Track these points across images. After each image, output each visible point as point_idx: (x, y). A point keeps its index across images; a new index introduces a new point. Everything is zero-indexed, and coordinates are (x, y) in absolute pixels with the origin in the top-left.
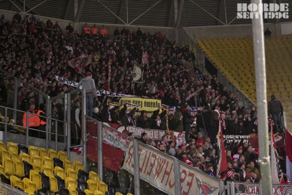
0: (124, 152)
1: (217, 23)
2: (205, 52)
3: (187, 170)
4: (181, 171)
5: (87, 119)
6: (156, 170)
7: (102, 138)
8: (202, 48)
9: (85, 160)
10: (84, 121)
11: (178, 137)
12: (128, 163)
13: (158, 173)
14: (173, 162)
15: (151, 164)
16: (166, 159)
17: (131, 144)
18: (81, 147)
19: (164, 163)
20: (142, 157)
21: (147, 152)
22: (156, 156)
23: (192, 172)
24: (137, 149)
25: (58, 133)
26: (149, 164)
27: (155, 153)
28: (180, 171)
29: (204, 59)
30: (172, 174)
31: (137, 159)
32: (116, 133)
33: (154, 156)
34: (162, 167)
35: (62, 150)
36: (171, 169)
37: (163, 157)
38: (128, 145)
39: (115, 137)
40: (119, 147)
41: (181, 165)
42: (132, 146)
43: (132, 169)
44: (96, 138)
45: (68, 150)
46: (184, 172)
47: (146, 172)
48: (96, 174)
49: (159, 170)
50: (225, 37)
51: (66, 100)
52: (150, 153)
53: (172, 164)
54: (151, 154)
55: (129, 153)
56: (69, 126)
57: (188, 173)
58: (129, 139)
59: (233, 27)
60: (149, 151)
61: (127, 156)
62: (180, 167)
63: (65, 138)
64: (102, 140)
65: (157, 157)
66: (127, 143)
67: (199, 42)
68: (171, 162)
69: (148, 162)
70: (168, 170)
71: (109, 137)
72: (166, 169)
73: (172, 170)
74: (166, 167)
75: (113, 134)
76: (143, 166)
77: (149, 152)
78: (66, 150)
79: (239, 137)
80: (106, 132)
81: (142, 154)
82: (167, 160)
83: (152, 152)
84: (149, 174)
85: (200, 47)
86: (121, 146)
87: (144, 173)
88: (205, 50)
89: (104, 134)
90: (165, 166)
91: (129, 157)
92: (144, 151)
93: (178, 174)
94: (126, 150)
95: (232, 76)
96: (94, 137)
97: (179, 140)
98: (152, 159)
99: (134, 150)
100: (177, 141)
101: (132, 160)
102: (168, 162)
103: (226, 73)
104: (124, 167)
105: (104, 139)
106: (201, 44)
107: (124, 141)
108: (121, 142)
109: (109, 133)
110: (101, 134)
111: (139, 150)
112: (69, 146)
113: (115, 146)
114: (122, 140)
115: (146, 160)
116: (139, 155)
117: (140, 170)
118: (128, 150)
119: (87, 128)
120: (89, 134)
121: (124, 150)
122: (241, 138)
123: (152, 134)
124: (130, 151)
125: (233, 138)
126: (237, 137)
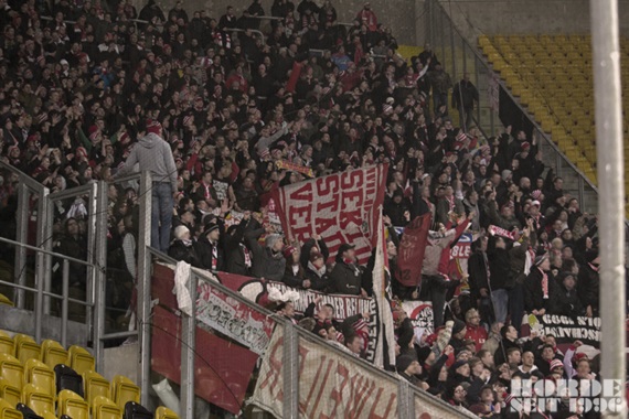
0: (257, 356)
2: (498, 72)
3: (435, 413)
4: (418, 416)
5: (153, 256)
6: (347, 408)
7: (195, 315)
8: (491, 59)
9: (144, 375)
10: (145, 263)
12: (266, 388)
14: (395, 391)
15: (333, 392)
16: (376, 380)
17: (278, 334)
19: (369, 393)
20: (308, 373)
21: (323, 358)
22: (347, 372)
24: (293, 349)
25: (70, 296)
26: (327, 394)
27: (347, 364)
28: (414, 414)
29: (497, 91)
31: (293, 377)
32: (236, 303)
33: (342, 370)
34: (363, 403)
35: (81, 344)
36: (389, 409)
37: (366, 375)
38: (270, 337)
39: (233, 313)
40: (243, 342)
41: (418, 400)
42: (281, 342)
43: (279, 405)
44: (179, 313)
45: (98, 344)
46: (425, 417)
47: (317, 414)
48: (176, 414)
49: (354, 409)
50: (558, 30)
51: (95, 202)
52: (331, 361)
53: (393, 396)
54: (335, 365)
55: (272, 359)
56: (101, 276)
58: (271, 320)
60: (329, 355)
61: (265, 368)
62: (414, 404)
63: (89, 308)
64: (195, 320)
65: (351, 375)
66: (267, 330)
67: (485, 41)
68: (389, 389)
69: (323, 387)
70: (379, 411)
71: (216, 313)
72: (373, 410)
73: (393, 412)
74: (375, 405)
76: (309, 398)
77: (327, 359)
78: (90, 344)
79: (587, 322)
80: (206, 298)
81: (310, 365)
82: (380, 383)
83: (338, 360)
85: (486, 56)
86: (251, 340)
90: (371, 400)
91: (272, 370)
92: (312, 355)
94: (264, 352)
95: (576, 143)
98: (336, 380)
99: (286, 351)
101: (281, 379)
102: (381, 390)
103: (559, 135)
104: (253, 400)
105: (198, 317)
106: (488, 48)
107: (258, 325)
108: (249, 328)
109: (215, 300)
111: (300, 351)
112: (100, 334)
114: (252, 322)
115: (320, 382)
116: (300, 368)
117: (301, 408)
118: (268, 353)
119: (153, 282)
120: (157, 301)
121: (256, 350)
122: (590, 324)
123: (342, 307)
124: (273, 352)
125: (571, 322)
126: (581, 321)
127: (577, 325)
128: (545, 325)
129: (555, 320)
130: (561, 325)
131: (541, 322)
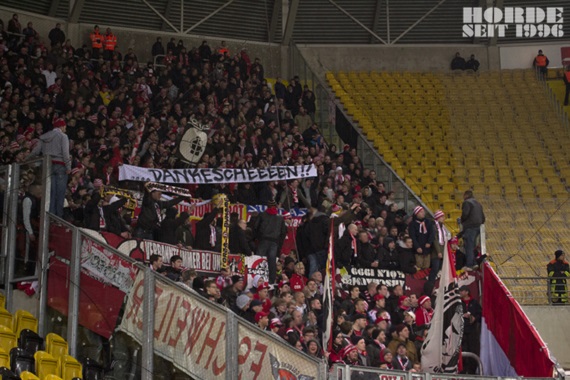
0: (125, 294)
1: (370, 40)
2: (339, 98)
3: (252, 337)
4: (240, 339)
5: (51, 219)
6: (189, 333)
7: (80, 264)
8: (334, 88)
9: (41, 310)
11: (253, 268)
12: (131, 319)
13: (191, 342)
14: (224, 320)
15: (179, 321)
16: (211, 312)
17: (140, 277)
18: (36, 280)
19: (206, 322)
20: (161, 307)
21: (172, 295)
22: (189, 305)
23: (263, 341)
24: (150, 289)
26: (174, 323)
27: (189, 299)
28: (238, 338)
29: (334, 110)
30: (222, 345)
31: (150, 309)
32: (110, 254)
33: (186, 305)
34: (201, 329)
36: (220, 334)
37: (204, 308)
38: (134, 280)
39: (108, 261)
40: (114, 283)
41: (241, 327)
42: (142, 283)
43: (140, 332)
44: (68, 262)
45: (8, 286)
46: (247, 341)
47: (168, 339)
48: (62, 339)
49: (194, 334)
50: (384, 68)
51: (10, 179)
52: (178, 298)
53: (223, 324)
54: (181, 301)
55: (135, 294)
57: (254, 344)
58: (135, 267)
59: (403, 49)
60: (177, 294)
61: (130, 303)
62: (238, 330)
64: (80, 267)
65: (193, 308)
66: (132, 275)
67: (330, 76)
68: (220, 318)
69: (172, 317)
70: (213, 336)
71: (96, 261)
72: (208, 334)
73: (222, 337)
74: (210, 331)
75: (105, 256)
76: (162, 326)
77: (175, 296)
78: (2, 287)
79: (385, 274)
80: (89, 251)
81: (162, 301)
82: (213, 314)
83: (184, 297)
84: (173, 343)
85: (331, 87)
86: (119, 282)
87: (164, 340)
88: (341, 93)
89: (85, 255)
90: (207, 327)
91: (134, 306)
92: (165, 294)
93: (233, 344)
94: (130, 291)
95: (391, 148)
96: (63, 260)
97: (253, 275)
98: (181, 312)
99: (145, 290)
100: (249, 276)
101: (141, 309)
102: (214, 319)
103: (380, 142)
104: (121, 328)
105: (84, 265)
106: (333, 81)
107: (125, 270)
108: (119, 273)
109: (96, 252)
110: (77, 254)
111: (156, 290)
112: (10, 278)
113: (106, 280)
114: (122, 268)
115: (170, 313)
116: (156, 303)
117: (156, 334)
118: (132, 290)
119: (51, 239)
120: (53, 253)
121: (124, 289)
122: (388, 275)
123: (198, 260)
124: (136, 291)
125: (373, 274)
126: (380, 273)
127: (376, 277)
128: (353, 276)
129: (360, 272)
130: (365, 277)
131: (350, 273)
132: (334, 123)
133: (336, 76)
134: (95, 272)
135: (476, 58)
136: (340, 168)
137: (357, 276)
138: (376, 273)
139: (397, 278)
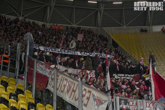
0: (48, 77)
1: (120, 26)
3: (87, 88)
4: (83, 89)
5: (29, 58)
6: (67, 88)
7: (36, 69)
10: (27, 59)
12: (50, 85)
13: (68, 91)
14: (78, 84)
15: (64, 85)
17: (53, 72)
18: (24, 75)
19: (72, 84)
20: (59, 81)
21: (62, 77)
22: (67, 80)
23: (90, 90)
24: (56, 75)
26: (63, 85)
27: (67, 78)
28: (82, 89)
30: (77, 92)
32: (45, 66)
34: (71, 87)
35: (13, 77)
36: (77, 88)
37: (72, 80)
39: (44, 68)
40: (45, 75)
41: (83, 85)
42: (53, 74)
43: (52, 89)
44: (33, 69)
45: (17, 78)
46: (85, 90)
47: (61, 90)
48: (30, 92)
49: (69, 89)
50: (124, 32)
51: (18, 47)
52: (64, 78)
53: (77, 85)
54: (65, 78)
55: (51, 78)
56: (18, 62)
57: (87, 91)
59: (128, 28)
60: (63, 76)
61: (50, 80)
62: (82, 86)
63: (16, 70)
64: (36, 70)
65: (68, 80)
66: (51, 72)
68: (77, 83)
69: (62, 83)
70: (75, 89)
71: (41, 69)
72: (73, 88)
76: (59, 87)
78: (15, 78)
80: (39, 65)
81: (59, 79)
82: (75, 82)
83: (65, 77)
84: (62, 92)
86: (47, 74)
87: (60, 91)
89: (38, 67)
90: (73, 86)
91: (51, 81)
92: (60, 77)
93: (81, 91)
94: (50, 76)
96: (32, 69)
98: (65, 82)
99: (54, 76)
100: (89, 76)
101: (53, 82)
102: (75, 84)
104: (48, 88)
105: (37, 70)
107: (49, 70)
109: (41, 66)
110: (35, 67)
111: (58, 76)
112: (17, 75)
113: (43, 74)
114: (47, 70)
116: (57, 80)
117: (57, 89)
118: (51, 76)
120: (29, 67)
121: (48, 76)
122: (128, 76)
123: (73, 71)
124: (52, 77)
125: (124, 76)
126: (126, 75)
129: (120, 75)
130: (122, 76)
131: (117, 75)
132: (112, 43)
133: (112, 35)
134: (40, 72)
135: (146, 29)
136: (113, 52)
137: (119, 76)
138: (125, 75)
139: (131, 77)
